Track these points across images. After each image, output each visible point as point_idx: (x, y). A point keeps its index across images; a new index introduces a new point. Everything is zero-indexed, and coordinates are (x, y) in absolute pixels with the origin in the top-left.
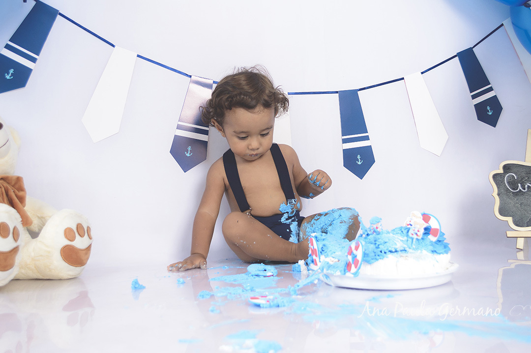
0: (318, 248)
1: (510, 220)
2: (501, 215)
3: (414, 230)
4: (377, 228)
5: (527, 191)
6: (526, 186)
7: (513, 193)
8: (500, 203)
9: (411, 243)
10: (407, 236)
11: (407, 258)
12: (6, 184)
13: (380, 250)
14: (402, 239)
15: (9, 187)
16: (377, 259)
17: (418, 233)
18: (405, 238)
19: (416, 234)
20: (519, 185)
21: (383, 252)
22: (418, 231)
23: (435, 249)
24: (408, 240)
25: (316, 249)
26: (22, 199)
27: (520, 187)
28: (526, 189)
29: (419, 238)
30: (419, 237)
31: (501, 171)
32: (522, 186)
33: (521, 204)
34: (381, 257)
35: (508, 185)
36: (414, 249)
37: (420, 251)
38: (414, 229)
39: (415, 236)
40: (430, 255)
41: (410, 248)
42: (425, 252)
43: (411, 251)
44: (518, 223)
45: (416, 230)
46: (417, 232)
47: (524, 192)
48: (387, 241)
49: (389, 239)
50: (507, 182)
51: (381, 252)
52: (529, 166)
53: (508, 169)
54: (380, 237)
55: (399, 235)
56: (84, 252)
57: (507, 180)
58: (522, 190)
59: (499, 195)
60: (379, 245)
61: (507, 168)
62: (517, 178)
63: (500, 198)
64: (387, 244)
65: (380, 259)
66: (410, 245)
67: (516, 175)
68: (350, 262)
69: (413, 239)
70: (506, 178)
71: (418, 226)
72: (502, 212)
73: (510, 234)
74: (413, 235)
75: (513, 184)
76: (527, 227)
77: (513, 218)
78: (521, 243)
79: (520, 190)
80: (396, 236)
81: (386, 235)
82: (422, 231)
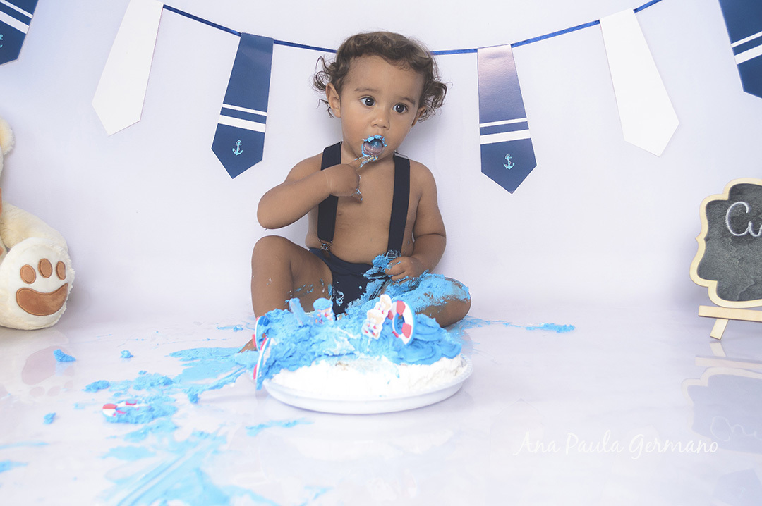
1: (712, 285)
2: (700, 275)
3: (369, 326)
4: (326, 315)
7: (734, 238)
8: (706, 254)
11: (347, 367)
13: (311, 351)
14: (351, 336)
16: (301, 366)
17: (375, 331)
19: (372, 332)
20: (750, 224)
21: (316, 354)
23: (403, 357)
27: (750, 229)
28: (760, 232)
29: (375, 338)
30: (376, 336)
31: (725, 197)
32: (753, 227)
33: (742, 259)
34: (308, 362)
35: (730, 223)
36: (367, 353)
37: (378, 357)
38: (368, 323)
39: (370, 334)
40: (391, 364)
41: (361, 351)
42: (385, 359)
43: (363, 355)
44: (725, 293)
46: (373, 329)
47: (755, 238)
48: (325, 338)
49: (328, 337)
50: (731, 218)
51: (313, 353)
53: (739, 194)
54: (319, 332)
56: (50, 296)
57: (730, 214)
58: (752, 234)
59: (707, 239)
60: (313, 344)
61: (738, 191)
62: (750, 211)
63: (707, 245)
64: (324, 344)
65: (306, 364)
66: (364, 347)
67: (750, 206)
69: (367, 338)
70: (729, 210)
71: (374, 320)
72: (704, 271)
73: (704, 310)
74: (367, 332)
75: (739, 221)
76: (738, 301)
77: (719, 283)
78: (719, 329)
79: (749, 233)
80: (345, 332)
81: (330, 328)
82: (380, 328)
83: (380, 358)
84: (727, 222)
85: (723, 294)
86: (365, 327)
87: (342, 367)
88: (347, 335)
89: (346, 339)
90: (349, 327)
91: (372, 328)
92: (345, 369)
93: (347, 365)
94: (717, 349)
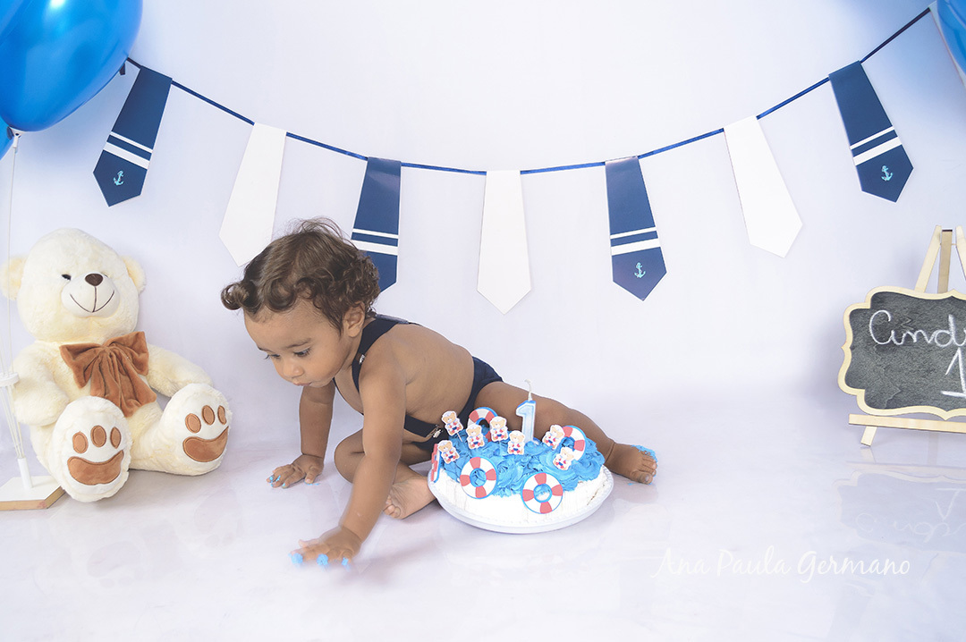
1: (860, 394)
2: (848, 385)
5: (903, 345)
6: (904, 335)
7: (879, 347)
8: (852, 362)
12: (118, 350)
15: (123, 355)
20: (893, 332)
26: (141, 366)
27: (892, 337)
28: (903, 340)
31: (868, 306)
32: (895, 335)
33: (887, 367)
35: (874, 332)
44: (873, 401)
47: (898, 347)
50: (873, 327)
52: (918, 299)
53: (882, 302)
56: (213, 443)
57: (873, 322)
58: (895, 342)
59: (852, 348)
61: (879, 300)
62: (892, 318)
63: (853, 354)
67: (891, 314)
70: (872, 318)
72: (851, 381)
73: (854, 419)
75: (882, 330)
76: (886, 408)
77: (867, 391)
78: (869, 436)
79: (892, 341)
84: (871, 331)
85: (871, 402)
94: (867, 454)
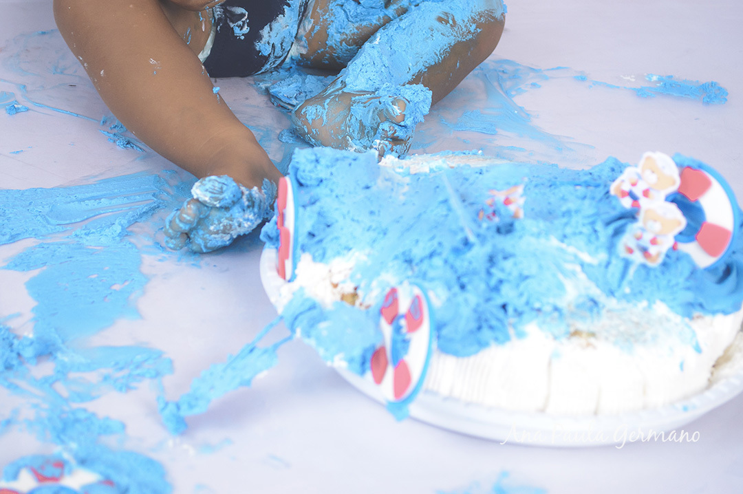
0: (296, 230)
3: (639, 238)
4: (507, 202)
9: (618, 275)
10: (611, 248)
11: (592, 340)
13: (500, 301)
14: (586, 258)
17: (653, 250)
18: (603, 256)
19: (645, 251)
21: (510, 309)
22: (654, 242)
23: (701, 300)
24: (608, 264)
25: (288, 233)
29: (650, 264)
30: (654, 261)
36: (625, 296)
37: (644, 304)
38: (639, 233)
39: (638, 258)
40: (677, 319)
41: (612, 293)
42: (661, 309)
43: (612, 303)
45: (647, 237)
46: (648, 245)
48: (534, 270)
49: (540, 267)
51: (504, 307)
54: (509, 249)
55: (581, 241)
60: (501, 282)
64: (531, 283)
66: (614, 282)
68: (383, 349)
69: (627, 264)
71: (657, 227)
74: (630, 251)
80: (571, 250)
81: (533, 240)
82: (667, 243)
83: (649, 306)
86: (627, 240)
87: (582, 341)
88: (576, 256)
89: (578, 269)
90: (575, 234)
91: (646, 241)
92: (589, 345)
93: (593, 334)
